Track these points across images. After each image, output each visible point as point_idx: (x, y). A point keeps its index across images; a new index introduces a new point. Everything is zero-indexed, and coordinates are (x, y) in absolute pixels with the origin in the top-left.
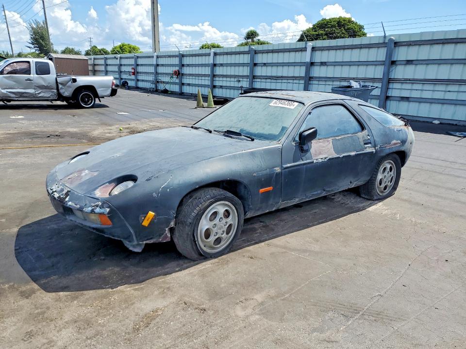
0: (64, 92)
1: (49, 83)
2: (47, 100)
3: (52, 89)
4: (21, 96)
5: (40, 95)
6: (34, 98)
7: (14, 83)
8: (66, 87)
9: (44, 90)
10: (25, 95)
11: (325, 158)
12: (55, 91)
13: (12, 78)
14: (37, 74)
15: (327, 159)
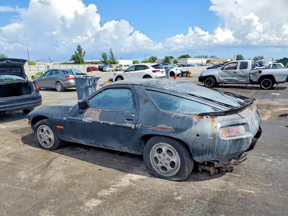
0: (254, 79)
1: (246, 74)
2: (244, 84)
3: (247, 77)
4: (230, 81)
5: (240, 81)
6: (236, 82)
7: (227, 74)
8: (255, 76)
9: (242, 78)
10: (232, 80)
11: (90, 120)
12: (249, 78)
13: (227, 71)
14: (240, 69)
15: (91, 121)
